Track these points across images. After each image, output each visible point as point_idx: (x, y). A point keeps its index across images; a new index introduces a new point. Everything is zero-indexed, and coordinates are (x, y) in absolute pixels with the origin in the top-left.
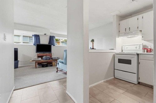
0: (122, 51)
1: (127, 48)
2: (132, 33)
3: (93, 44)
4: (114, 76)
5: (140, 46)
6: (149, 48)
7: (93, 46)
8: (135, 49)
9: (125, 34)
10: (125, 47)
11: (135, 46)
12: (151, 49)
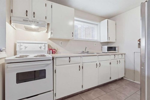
1: (26, 47)
10: (21, 46)
12: (55, 50)
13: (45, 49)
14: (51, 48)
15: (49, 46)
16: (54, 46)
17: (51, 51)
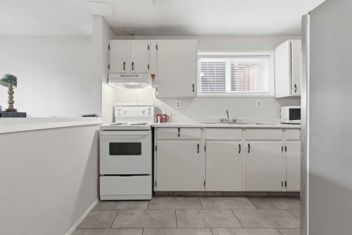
0: (114, 121)
1: (125, 112)
2: (137, 76)
3: (11, 93)
4: (99, 196)
5: (149, 109)
6: (164, 113)
7: (11, 102)
8: (142, 115)
9: (122, 76)
10: (120, 110)
11: (142, 108)
12: (166, 116)
13: (149, 114)
14: (159, 113)
15: (156, 109)
16: (166, 109)
17: (159, 117)
